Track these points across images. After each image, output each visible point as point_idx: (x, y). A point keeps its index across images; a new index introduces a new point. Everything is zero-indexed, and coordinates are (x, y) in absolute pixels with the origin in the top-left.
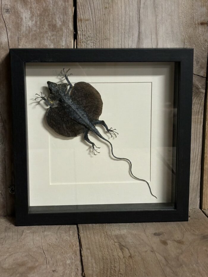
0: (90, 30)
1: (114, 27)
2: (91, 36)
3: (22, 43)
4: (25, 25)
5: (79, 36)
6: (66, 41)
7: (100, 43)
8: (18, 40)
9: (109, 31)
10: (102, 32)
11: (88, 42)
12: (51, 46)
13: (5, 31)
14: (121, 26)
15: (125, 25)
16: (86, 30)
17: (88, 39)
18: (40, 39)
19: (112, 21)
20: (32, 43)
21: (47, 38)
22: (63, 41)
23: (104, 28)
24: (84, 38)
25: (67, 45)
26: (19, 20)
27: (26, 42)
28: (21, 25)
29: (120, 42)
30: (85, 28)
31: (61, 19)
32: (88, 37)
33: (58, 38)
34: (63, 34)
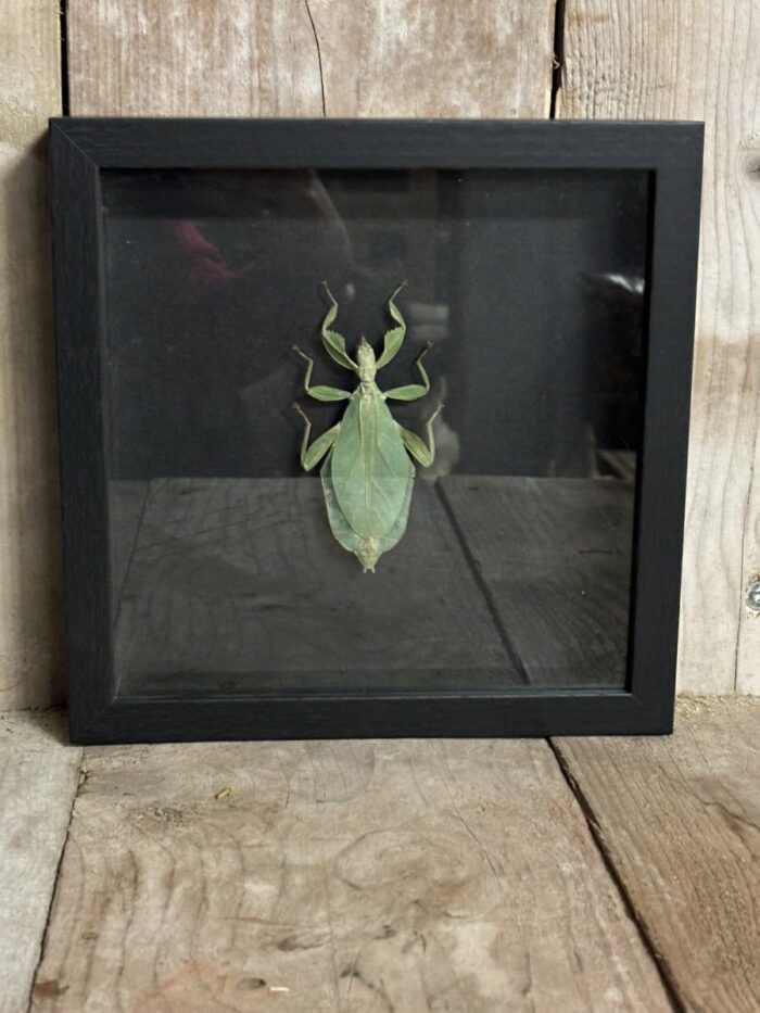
0: (607, 55)
1: (693, 42)
2: (610, 75)
3: (371, 100)
4: (383, 36)
5: (571, 77)
6: (525, 93)
7: (643, 101)
8: (358, 91)
9: (675, 59)
10: (653, 63)
11: (600, 98)
12: (472, 109)
13: (314, 59)
14: (718, 39)
15: (734, 39)
16: (593, 53)
17: (601, 86)
18: (436, 87)
19: (687, 23)
20: (406, 99)
21: (459, 82)
22: (515, 92)
23: (657, 48)
24: (585, 82)
25: (529, 108)
26: (363, 20)
27: (385, 98)
28: (370, 36)
29: (714, 96)
30: (593, 46)
31: (512, 14)
32: (601, 80)
33: (497, 82)
34: (515, 68)
